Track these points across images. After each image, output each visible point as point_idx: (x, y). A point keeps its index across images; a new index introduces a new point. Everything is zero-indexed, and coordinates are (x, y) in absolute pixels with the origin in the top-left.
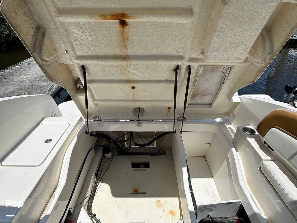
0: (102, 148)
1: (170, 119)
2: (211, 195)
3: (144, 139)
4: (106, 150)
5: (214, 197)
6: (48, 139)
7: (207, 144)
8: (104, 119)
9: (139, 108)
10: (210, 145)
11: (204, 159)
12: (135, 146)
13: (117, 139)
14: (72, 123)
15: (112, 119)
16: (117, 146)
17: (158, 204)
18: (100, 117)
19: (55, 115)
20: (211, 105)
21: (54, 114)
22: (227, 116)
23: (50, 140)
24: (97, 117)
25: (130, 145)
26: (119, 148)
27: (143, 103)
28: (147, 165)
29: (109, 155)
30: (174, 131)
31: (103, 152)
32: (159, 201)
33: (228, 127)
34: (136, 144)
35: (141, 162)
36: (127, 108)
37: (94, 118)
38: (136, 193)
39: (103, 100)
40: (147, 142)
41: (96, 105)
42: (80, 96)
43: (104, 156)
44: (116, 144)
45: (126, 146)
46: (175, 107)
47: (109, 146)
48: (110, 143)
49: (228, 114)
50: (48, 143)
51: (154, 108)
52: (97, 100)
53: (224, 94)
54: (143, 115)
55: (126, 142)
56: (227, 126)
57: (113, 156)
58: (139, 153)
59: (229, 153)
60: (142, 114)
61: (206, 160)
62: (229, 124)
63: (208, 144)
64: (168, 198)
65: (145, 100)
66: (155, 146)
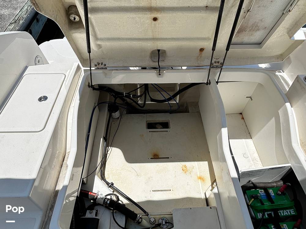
0: (107, 105)
1: (201, 65)
2: (250, 158)
3: (163, 93)
4: (113, 108)
5: (253, 160)
6: (42, 95)
7: (247, 97)
8: (110, 67)
9: (159, 50)
10: (252, 100)
11: (240, 116)
12: (152, 101)
13: (128, 93)
14: (69, 73)
15: (121, 67)
16: (125, 102)
17: (185, 170)
18: (103, 64)
19: (39, 62)
20: (260, 44)
21: (39, 60)
22: (279, 59)
23: (45, 98)
24: (100, 64)
25: (145, 101)
26: (128, 104)
27: (167, 42)
28: (165, 125)
29: (116, 114)
30: (207, 83)
31: (109, 110)
32: (185, 166)
33: (280, 75)
34: (152, 100)
35: (158, 122)
36: (142, 50)
37: (96, 65)
38: (156, 158)
39: (109, 39)
40: (167, 97)
41: (99, 46)
42: (76, 34)
43: (110, 116)
44: (124, 100)
45: (140, 102)
46: (214, 49)
47: (115, 103)
48: (116, 99)
49: (281, 57)
50: (43, 101)
51: (180, 50)
52: (102, 39)
53: (285, 28)
54: (164, 61)
55: (139, 98)
56: (277, 73)
57: (121, 115)
58: (153, 110)
59: (281, 109)
60: (162, 60)
61: (243, 118)
62: (281, 71)
63: (249, 97)
64: (196, 163)
65: (169, 39)
66: (178, 102)
